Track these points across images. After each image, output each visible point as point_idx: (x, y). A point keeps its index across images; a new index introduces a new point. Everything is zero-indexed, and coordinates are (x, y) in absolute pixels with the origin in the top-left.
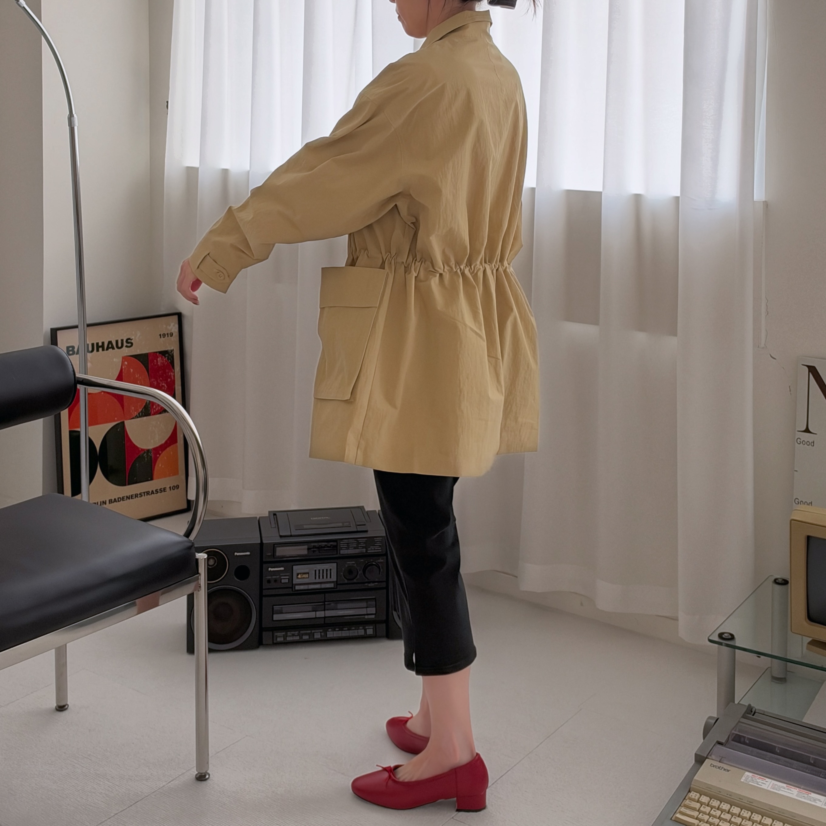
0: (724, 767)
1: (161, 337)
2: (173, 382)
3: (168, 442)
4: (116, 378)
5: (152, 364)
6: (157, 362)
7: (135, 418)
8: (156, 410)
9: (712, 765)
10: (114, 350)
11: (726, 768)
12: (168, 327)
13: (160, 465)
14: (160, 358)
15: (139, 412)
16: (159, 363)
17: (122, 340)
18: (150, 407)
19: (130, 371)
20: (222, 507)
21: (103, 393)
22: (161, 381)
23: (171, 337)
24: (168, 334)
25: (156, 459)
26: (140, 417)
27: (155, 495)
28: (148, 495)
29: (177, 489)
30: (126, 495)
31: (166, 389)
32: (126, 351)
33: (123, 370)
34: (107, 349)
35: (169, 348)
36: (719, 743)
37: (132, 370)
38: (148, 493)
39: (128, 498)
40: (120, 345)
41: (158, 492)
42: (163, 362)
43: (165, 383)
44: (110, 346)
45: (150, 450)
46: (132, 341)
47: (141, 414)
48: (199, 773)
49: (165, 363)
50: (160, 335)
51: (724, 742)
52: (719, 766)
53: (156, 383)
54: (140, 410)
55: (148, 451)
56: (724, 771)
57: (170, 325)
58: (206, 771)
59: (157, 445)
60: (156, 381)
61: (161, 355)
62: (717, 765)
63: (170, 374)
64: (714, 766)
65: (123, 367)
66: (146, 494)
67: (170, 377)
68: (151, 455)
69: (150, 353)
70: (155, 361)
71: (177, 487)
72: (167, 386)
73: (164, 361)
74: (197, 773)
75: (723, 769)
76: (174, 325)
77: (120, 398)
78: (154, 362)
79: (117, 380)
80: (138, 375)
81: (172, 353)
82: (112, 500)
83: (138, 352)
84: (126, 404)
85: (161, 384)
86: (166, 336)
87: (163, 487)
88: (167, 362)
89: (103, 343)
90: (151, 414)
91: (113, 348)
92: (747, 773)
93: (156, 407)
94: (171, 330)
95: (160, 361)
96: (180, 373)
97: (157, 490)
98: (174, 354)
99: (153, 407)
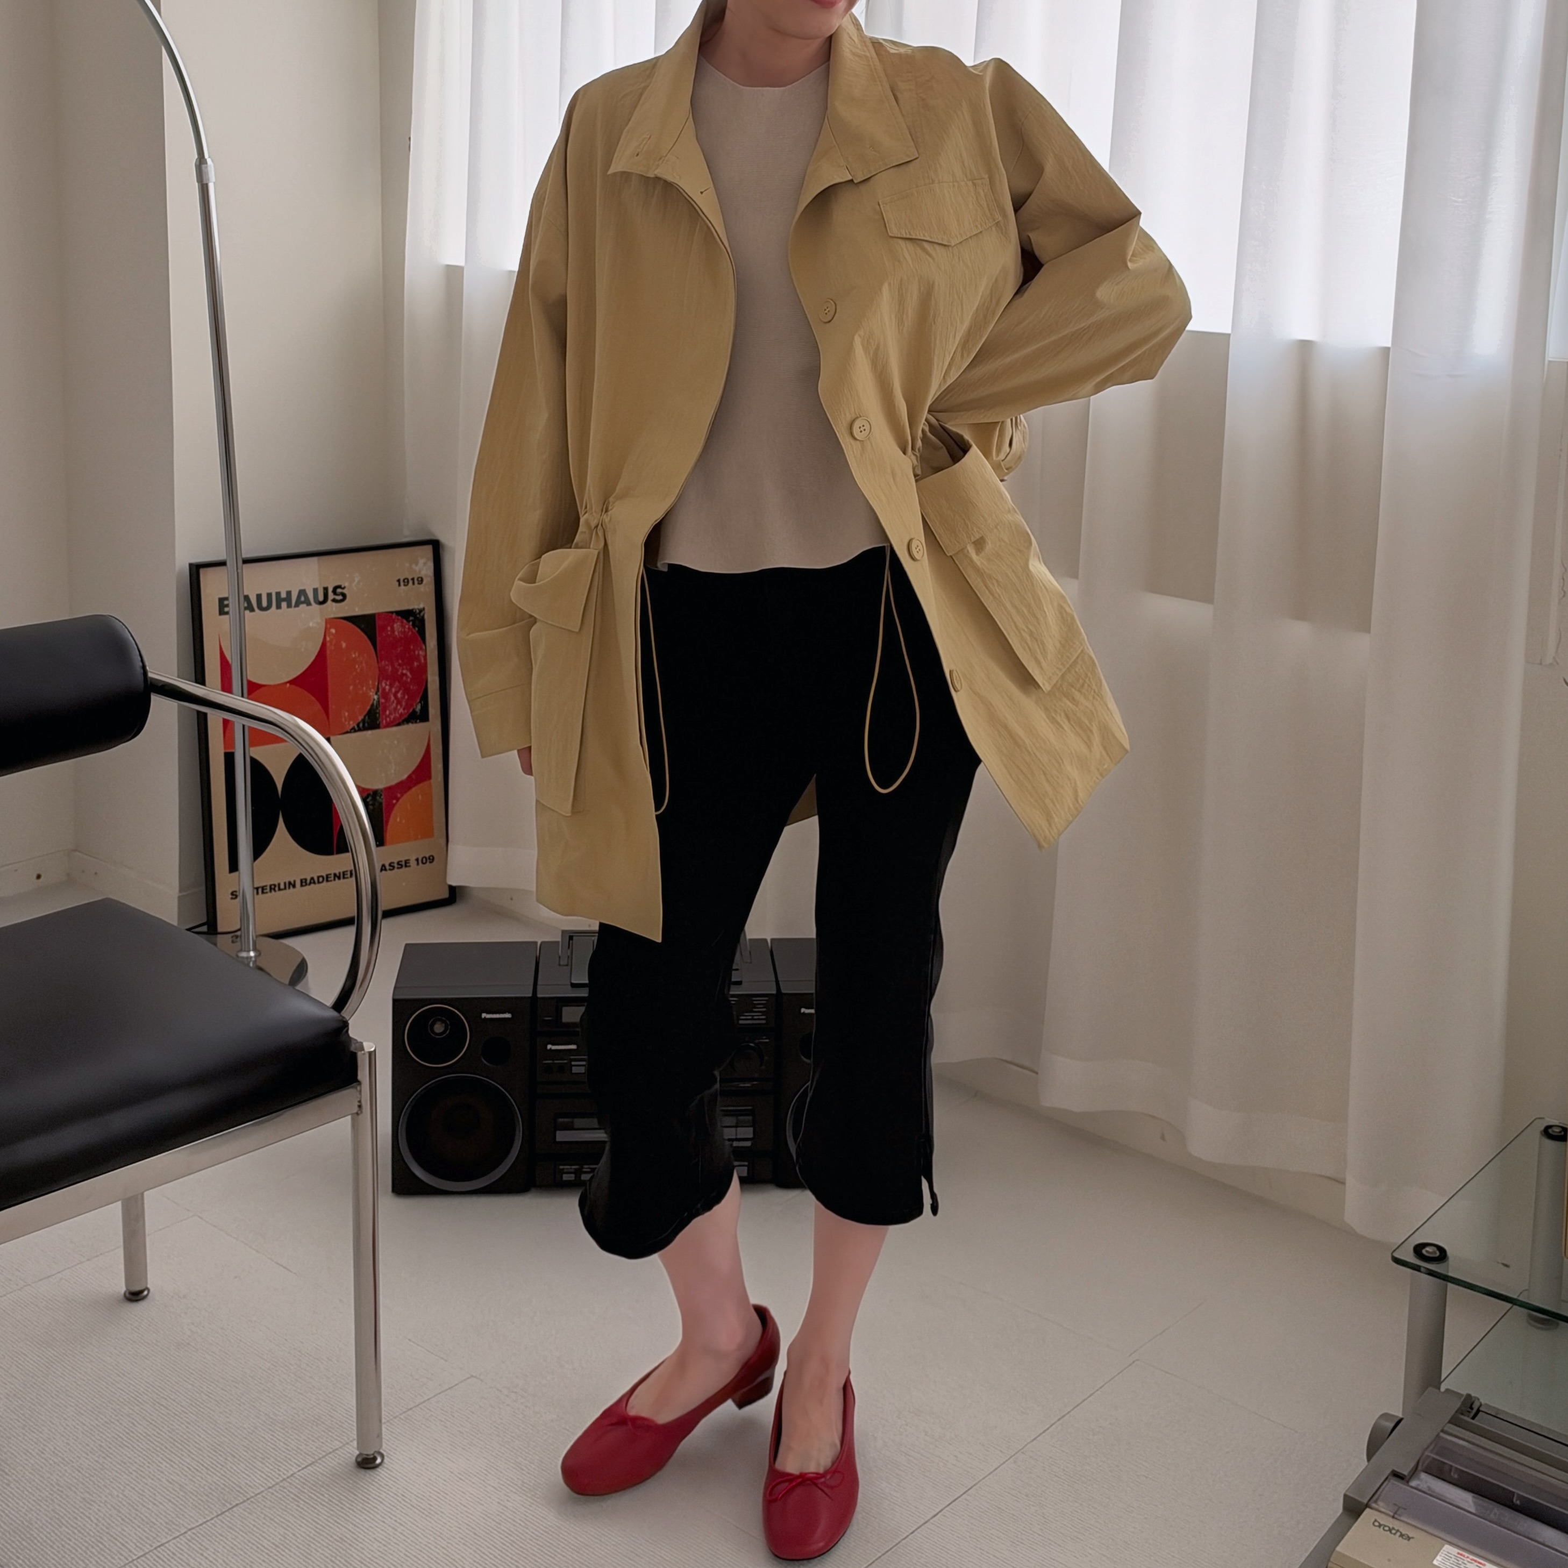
1: (399, 585)
2: (423, 669)
3: (414, 776)
5: (384, 635)
6: (393, 630)
7: (350, 732)
8: (390, 718)
10: (309, 607)
12: (414, 566)
13: (398, 820)
14: (399, 623)
15: (357, 722)
16: (396, 633)
17: (326, 589)
18: (380, 713)
19: (341, 645)
21: (288, 685)
22: (399, 665)
23: (419, 586)
24: (413, 579)
25: (391, 807)
26: (360, 730)
27: (389, 872)
29: (430, 862)
30: (332, 872)
31: (409, 680)
32: (333, 610)
33: (328, 645)
34: (297, 605)
35: (415, 606)
37: (344, 645)
39: (337, 876)
40: (321, 598)
41: (394, 867)
42: (405, 631)
43: (407, 669)
44: (303, 599)
45: (379, 791)
46: (345, 591)
47: (361, 725)
49: (409, 632)
50: (399, 581)
53: (390, 669)
54: (360, 718)
55: (375, 793)
57: (417, 564)
59: (393, 782)
60: (391, 666)
61: (400, 618)
63: (416, 653)
65: (328, 639)
67: (417, 658)
68: (380, 800)
69: (380, 614)
70: (389, 628)
71: (430, 860)
72: (411, 673)
73: (407, 630)
76: (425, 564)
77: (321, 695)
78: (388, 631)
80: (357, 654)
81: (422, 614)
82: (306, 879)
83: (357, 611)
84: (332, 707)
85: (401, 670)
86: (411, 582)
87: (403, 859)
88: (412, 632)
89: (289, 593)
90: (381, 725)
91: (309, 604)
93: (390, 714)
94: (420, 572)
95: (398, 628)
96: (436, 652)
97: (392, 865)
98: (426, 617)
99: (385, 711)
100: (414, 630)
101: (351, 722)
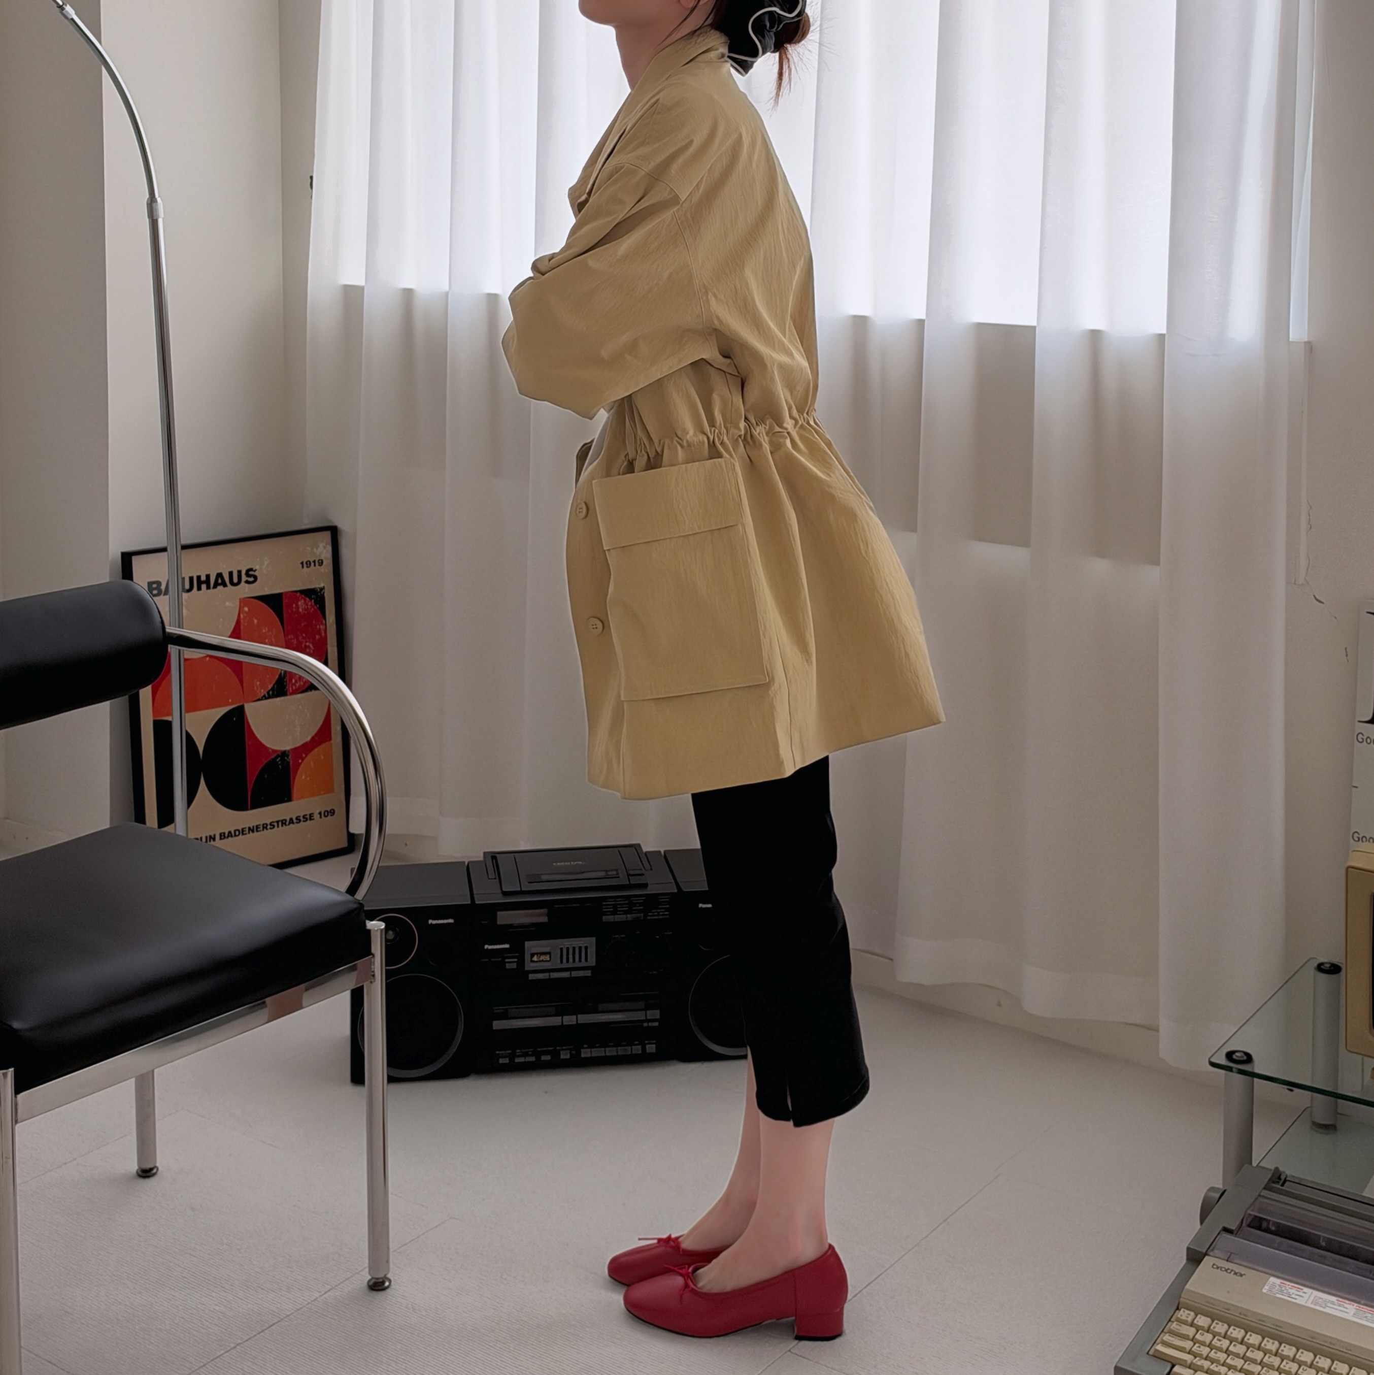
0: (1234, 1269)
1: (303, 567)
2: (324, 640)
3: (317, 738)
4: (229, 633)
5: (290, 611)
6: (297, 607)
7: (262, 699)
8: (296, 686)
9: (1215, 1266)
10: (226, 588)
11: (1237, 1271)
12: (315, 550)
13: (303, 777)
14: (303, 601)
15: (267, 691)
16: (301, 610)
17: (239, 572)
18: (286, 682)
19: (253, 622)
20: (406, 845)
21: (208, 658)
22: (303, 638)
23: (319, 567)
24: (314, 562)
25: (297, 766)
26: (270, 697)
27: (296, 825)
28: (284, 825)
29: (331, 815)
30: (247, 826)
31: (312, 651)
32: (246, 590)
33: (242, 621)
34: (215, 587)
35: (317, 585)
36: (1226, 1230)
37: (256, 621)
38: (284, 822)
39: (251, 830)
40: (235, 580)
41: (300, 821)
42: (308, 608)
43: (310, 642)
44: (220, 581)
45: (287, 752)
46: (256, 573)
47: (271, 693)
48: (373, 1278)
49: (311, 609)
50: (302, 563)
51: (1234, 1228)
52: (1227, 1268)
53: (295, 642)
54: (270, 687)
55: (284, 754)
56: (1235, 1276)
57: (317, 548)
58: (385, 1275)
59: (298, 745)
60: (295, 640)
61: (303, 596)
62: (1222, 1266)
63: (318, 627)
64: (1218, 1268)
65: (242, 616)
66: (280, 823)
67: (319, 631)
68: (288, 760)
69: (286, 593)
70: (294, 606)
71: (332, 812)
72: (313, 645)
74: (370, 1277)
75: (1233, 1272)
76: (325, 548)
77: (237, 667)
78: (293, 608)
79: (231, 636)
80: (267, 629)
81: (322, 593)
82: (224, 833)
83: (267, 591)
84: (246, 677)
85: (304, 643)
86: (312, 564)
87: (308, 813)
88: (314, 609)
89: (208, 576)
90: (288, 693)
91: (224, 585)
92: (1272, 1280)
93: (296, 682)
94: (320, 555)
95: (302, 605)
96: (335, 626)
97: (298, 818)
98: (326, 595)
99: (292, 681)
100: (315, 607)
101: (262, 691)
